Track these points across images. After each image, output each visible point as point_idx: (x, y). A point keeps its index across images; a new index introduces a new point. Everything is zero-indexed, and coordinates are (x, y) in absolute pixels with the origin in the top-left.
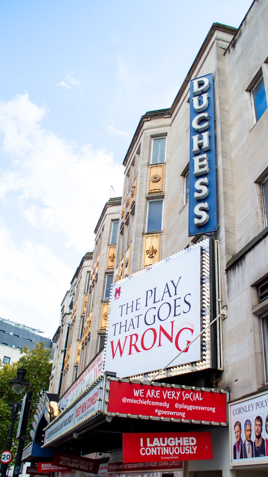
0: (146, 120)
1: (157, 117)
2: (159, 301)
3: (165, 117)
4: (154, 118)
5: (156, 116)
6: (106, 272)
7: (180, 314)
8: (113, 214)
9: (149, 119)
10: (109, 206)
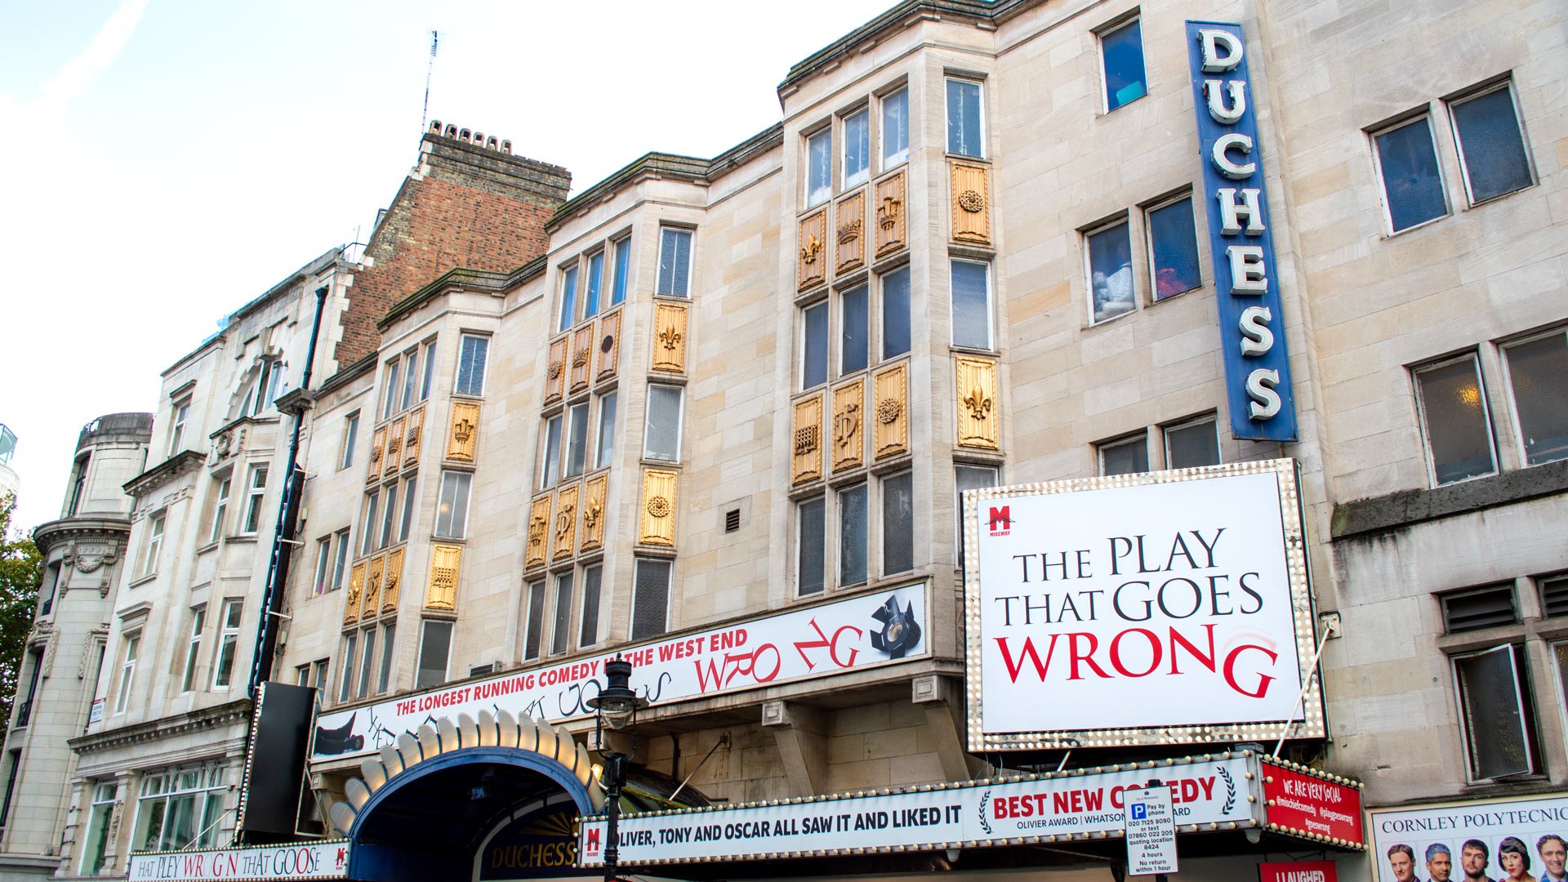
0: (931, 16)
1: (958, 18)
2: (1158, 570)
3: (980, 25)
4: (952, 18)
5: (960, 15)
6: (652, 378)
7: (1231, 613)
8: (666, 204)
9: (938, 17)
10: (654, 176)
